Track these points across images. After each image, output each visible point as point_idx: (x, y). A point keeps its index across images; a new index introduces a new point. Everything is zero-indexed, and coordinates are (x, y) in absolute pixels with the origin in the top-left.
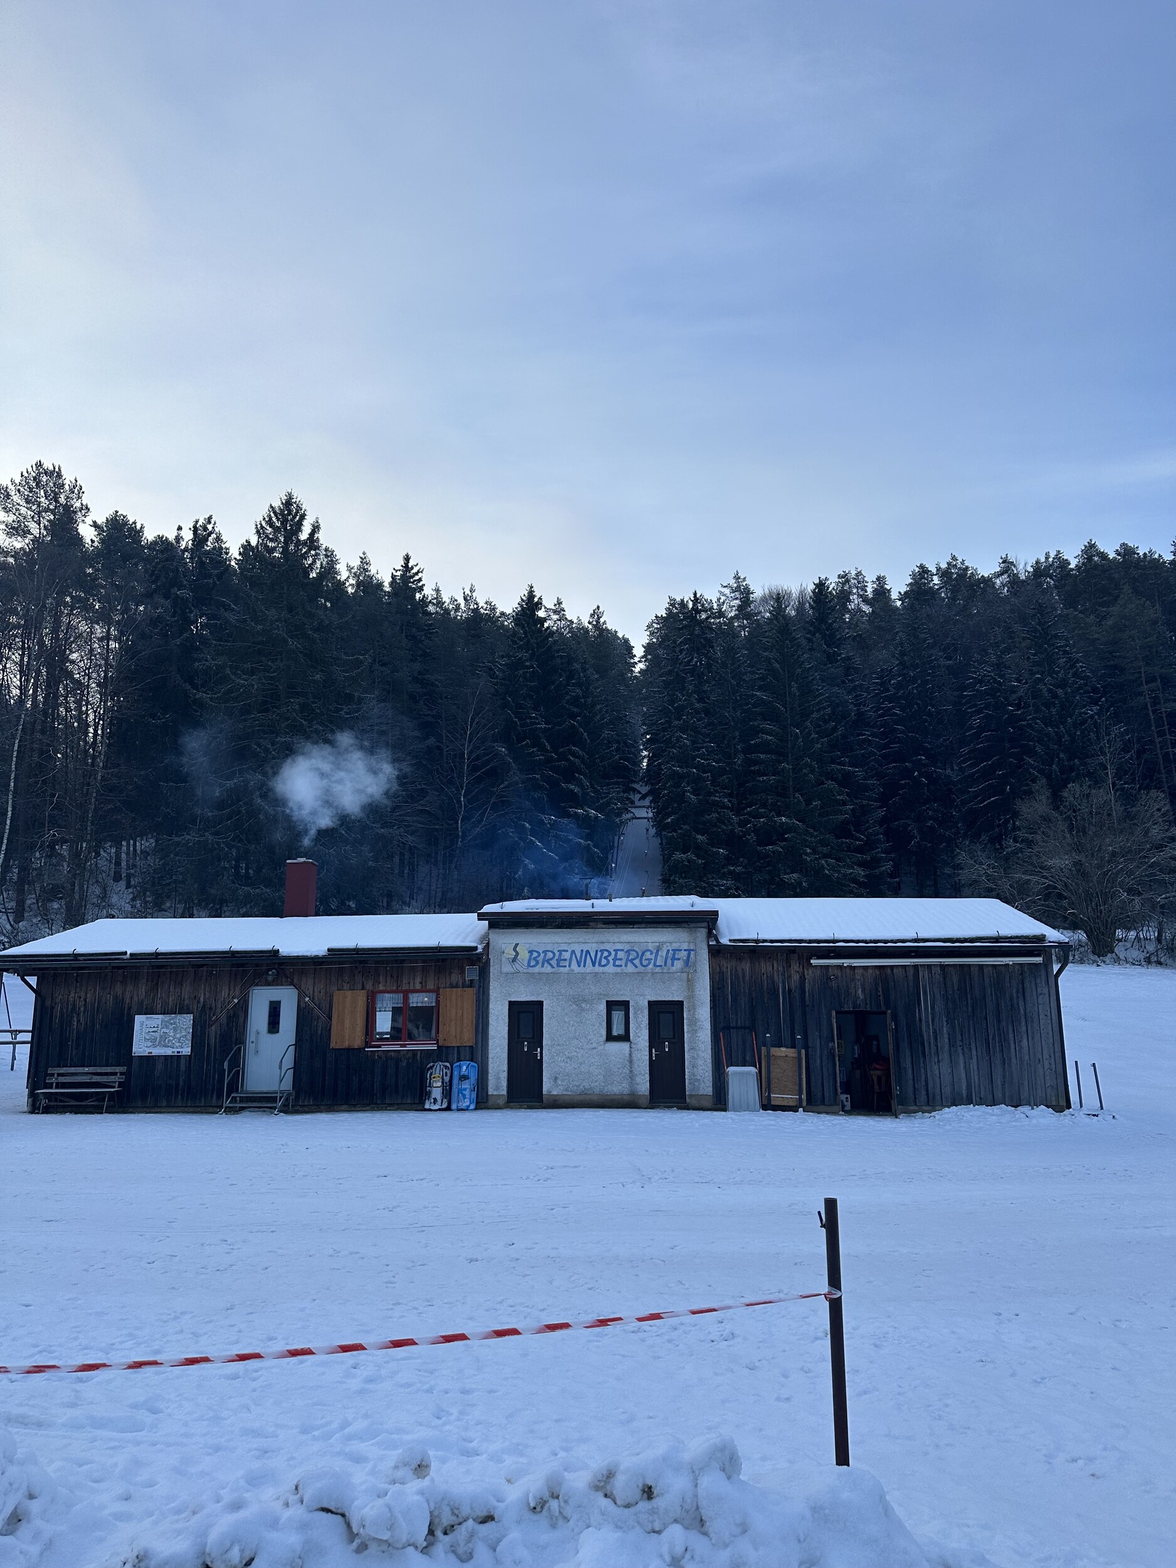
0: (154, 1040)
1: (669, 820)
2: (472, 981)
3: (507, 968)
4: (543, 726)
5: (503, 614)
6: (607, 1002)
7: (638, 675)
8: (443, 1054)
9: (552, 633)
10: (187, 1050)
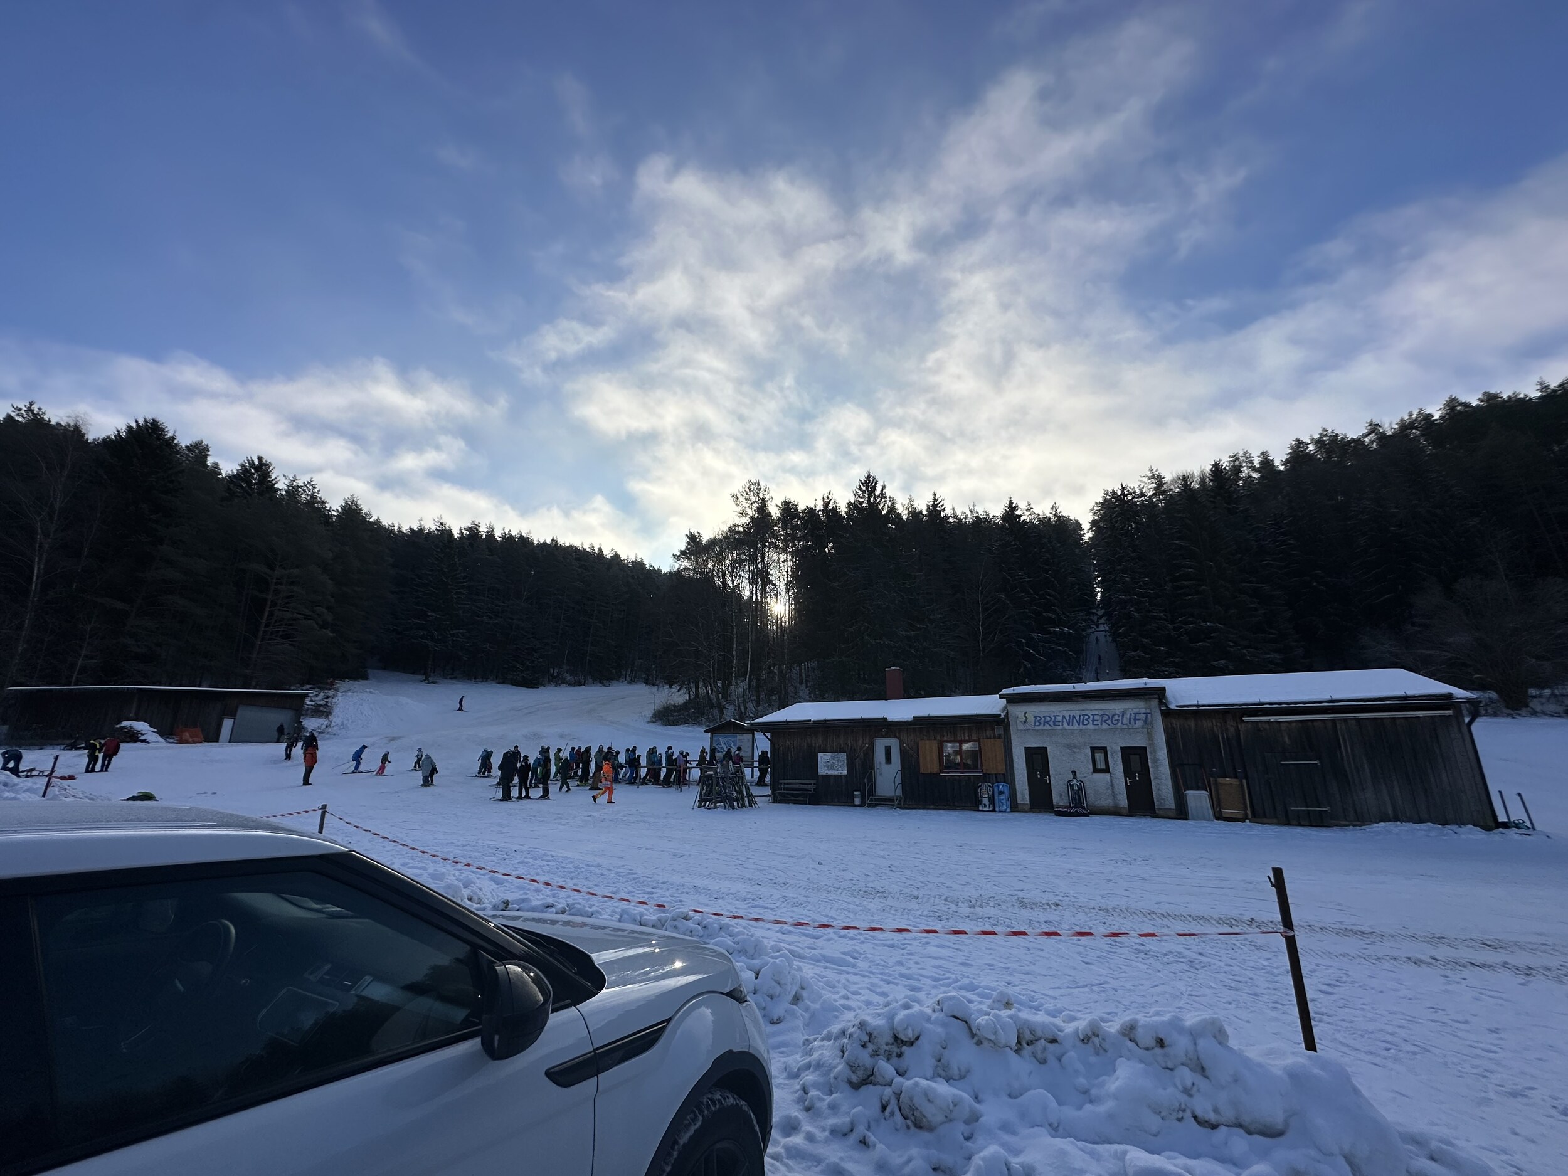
0: (828, 766)
1: (1121, 631)
2: (999, 735)
3: (1021, 727)
4: (1027, 580)
5: (994, 516)
6: (1091, 747)
7: (1088, 541)
8: (986, 778)
9: (1026, 523)
10: (845, 772)
